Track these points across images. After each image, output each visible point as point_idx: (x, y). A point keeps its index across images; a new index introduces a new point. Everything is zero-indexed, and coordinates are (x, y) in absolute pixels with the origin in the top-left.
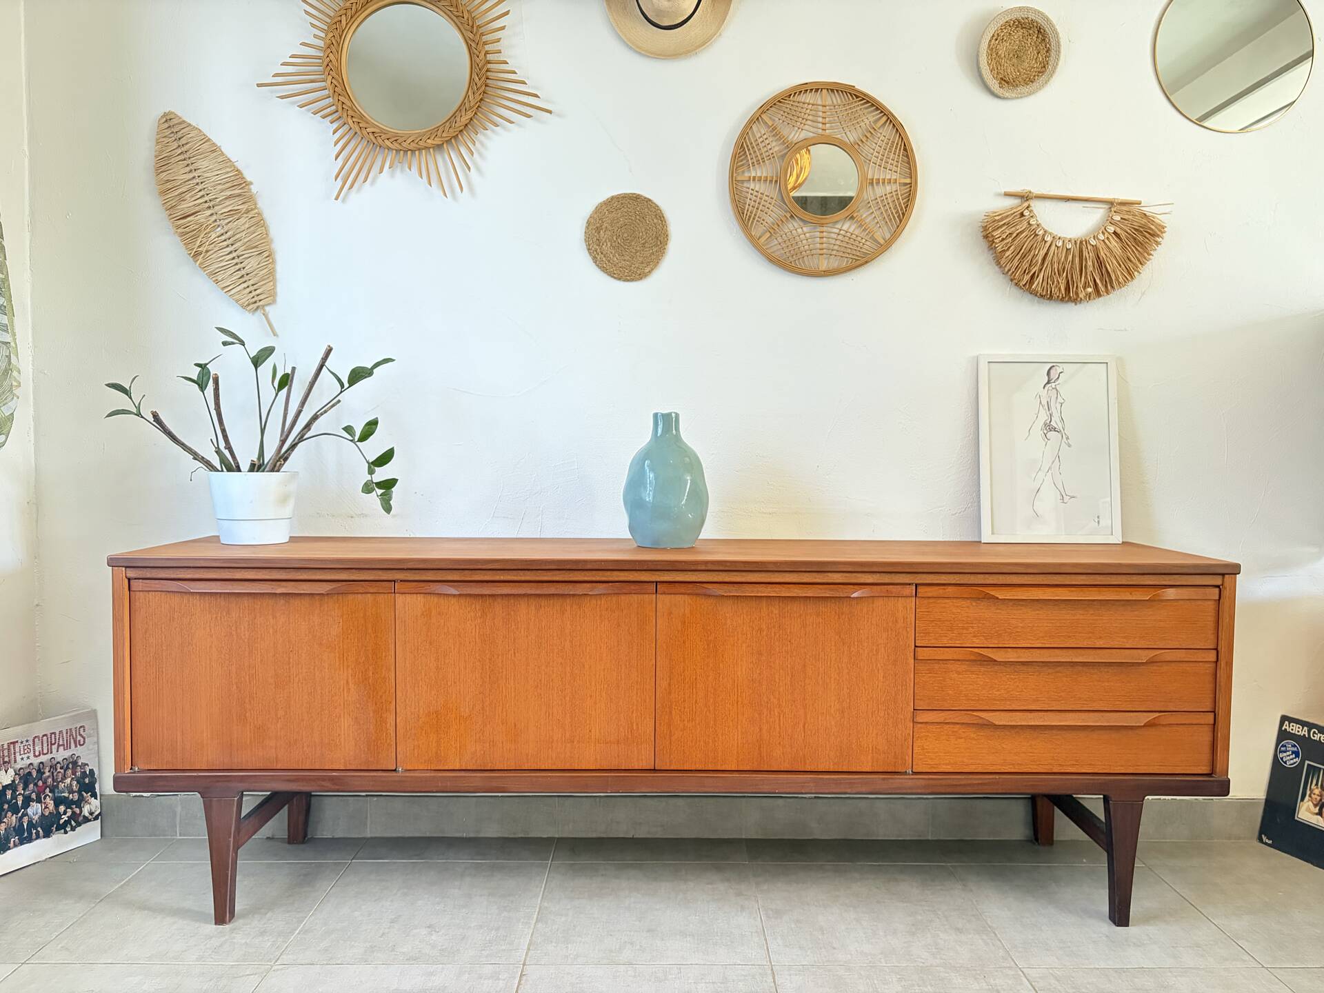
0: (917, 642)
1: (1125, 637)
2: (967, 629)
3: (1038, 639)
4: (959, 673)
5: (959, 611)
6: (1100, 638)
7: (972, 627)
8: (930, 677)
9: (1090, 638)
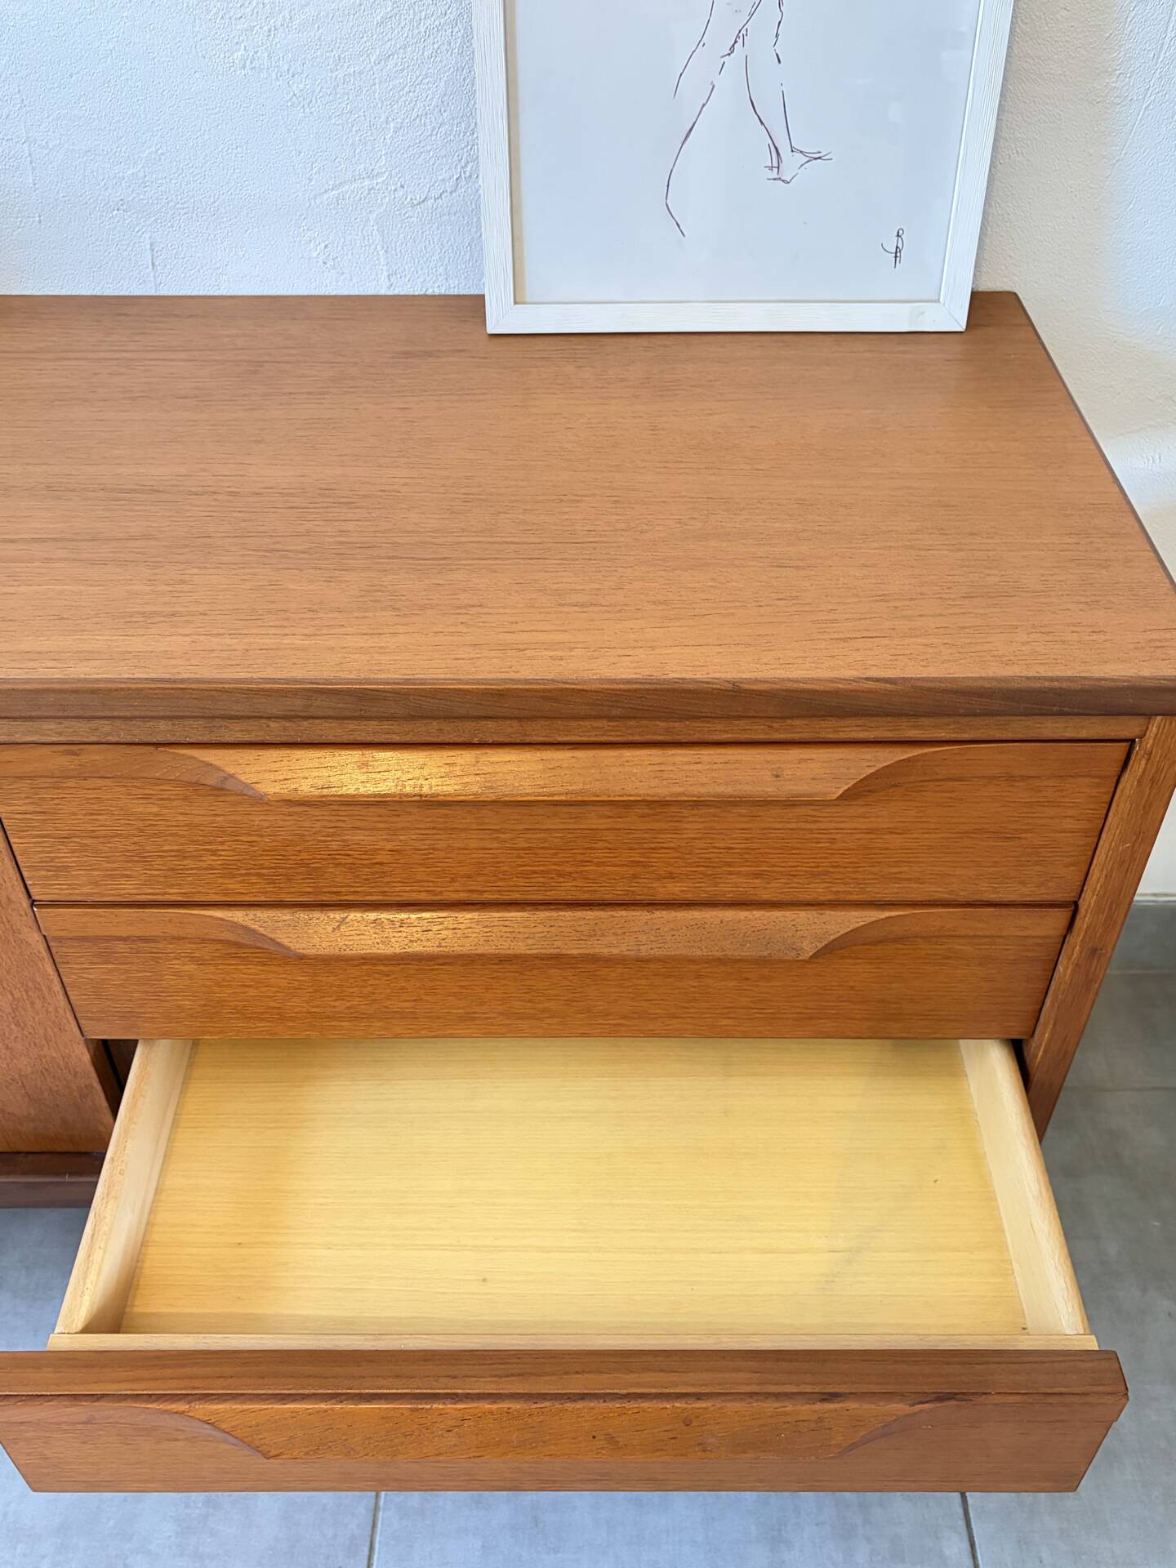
0: (32, 890)
1: (758, 875)
2: (197, 858)
3: (453, 880)
4: (200, 962)
5: (155, 810)
6: (671, 876)
7: (214, 852)
8: (110, 971)
9: (635, 876)
